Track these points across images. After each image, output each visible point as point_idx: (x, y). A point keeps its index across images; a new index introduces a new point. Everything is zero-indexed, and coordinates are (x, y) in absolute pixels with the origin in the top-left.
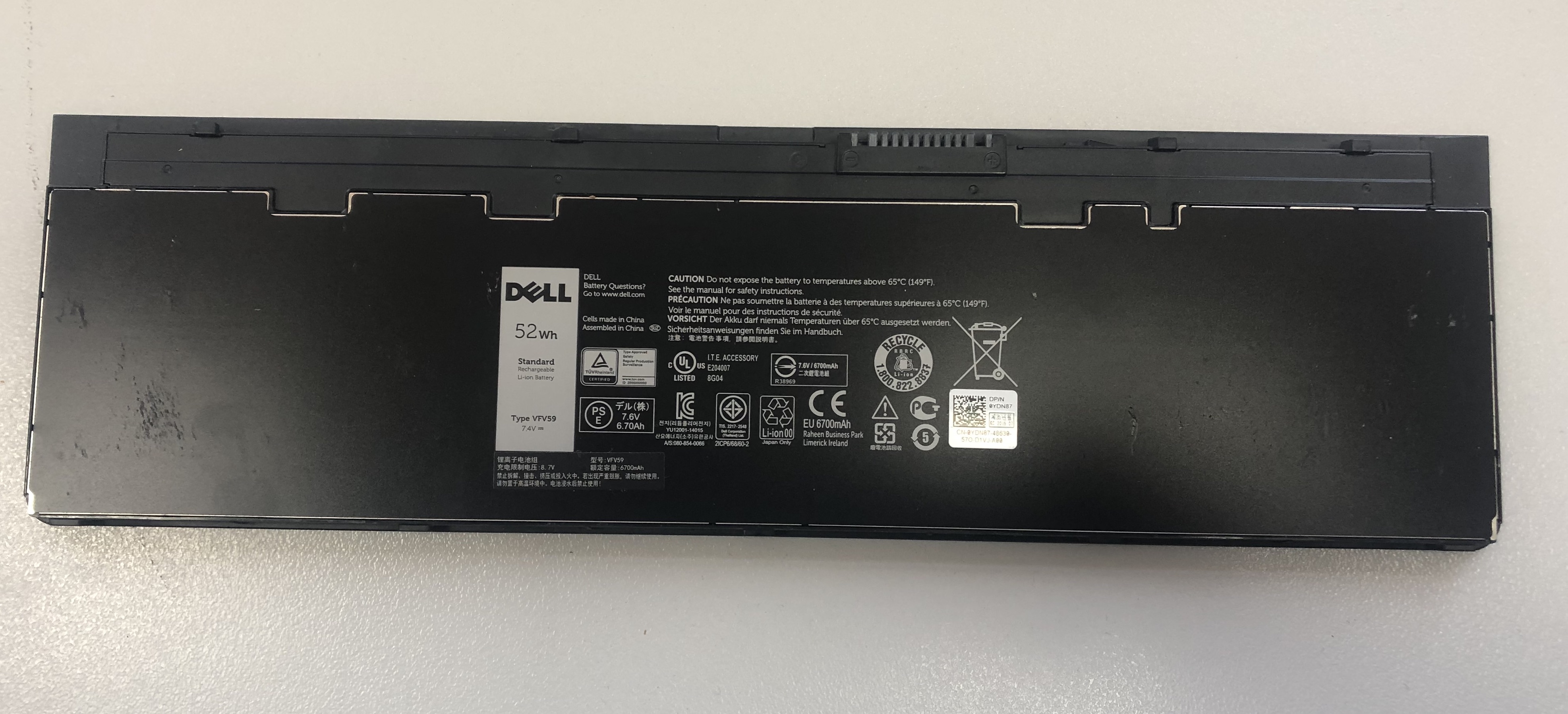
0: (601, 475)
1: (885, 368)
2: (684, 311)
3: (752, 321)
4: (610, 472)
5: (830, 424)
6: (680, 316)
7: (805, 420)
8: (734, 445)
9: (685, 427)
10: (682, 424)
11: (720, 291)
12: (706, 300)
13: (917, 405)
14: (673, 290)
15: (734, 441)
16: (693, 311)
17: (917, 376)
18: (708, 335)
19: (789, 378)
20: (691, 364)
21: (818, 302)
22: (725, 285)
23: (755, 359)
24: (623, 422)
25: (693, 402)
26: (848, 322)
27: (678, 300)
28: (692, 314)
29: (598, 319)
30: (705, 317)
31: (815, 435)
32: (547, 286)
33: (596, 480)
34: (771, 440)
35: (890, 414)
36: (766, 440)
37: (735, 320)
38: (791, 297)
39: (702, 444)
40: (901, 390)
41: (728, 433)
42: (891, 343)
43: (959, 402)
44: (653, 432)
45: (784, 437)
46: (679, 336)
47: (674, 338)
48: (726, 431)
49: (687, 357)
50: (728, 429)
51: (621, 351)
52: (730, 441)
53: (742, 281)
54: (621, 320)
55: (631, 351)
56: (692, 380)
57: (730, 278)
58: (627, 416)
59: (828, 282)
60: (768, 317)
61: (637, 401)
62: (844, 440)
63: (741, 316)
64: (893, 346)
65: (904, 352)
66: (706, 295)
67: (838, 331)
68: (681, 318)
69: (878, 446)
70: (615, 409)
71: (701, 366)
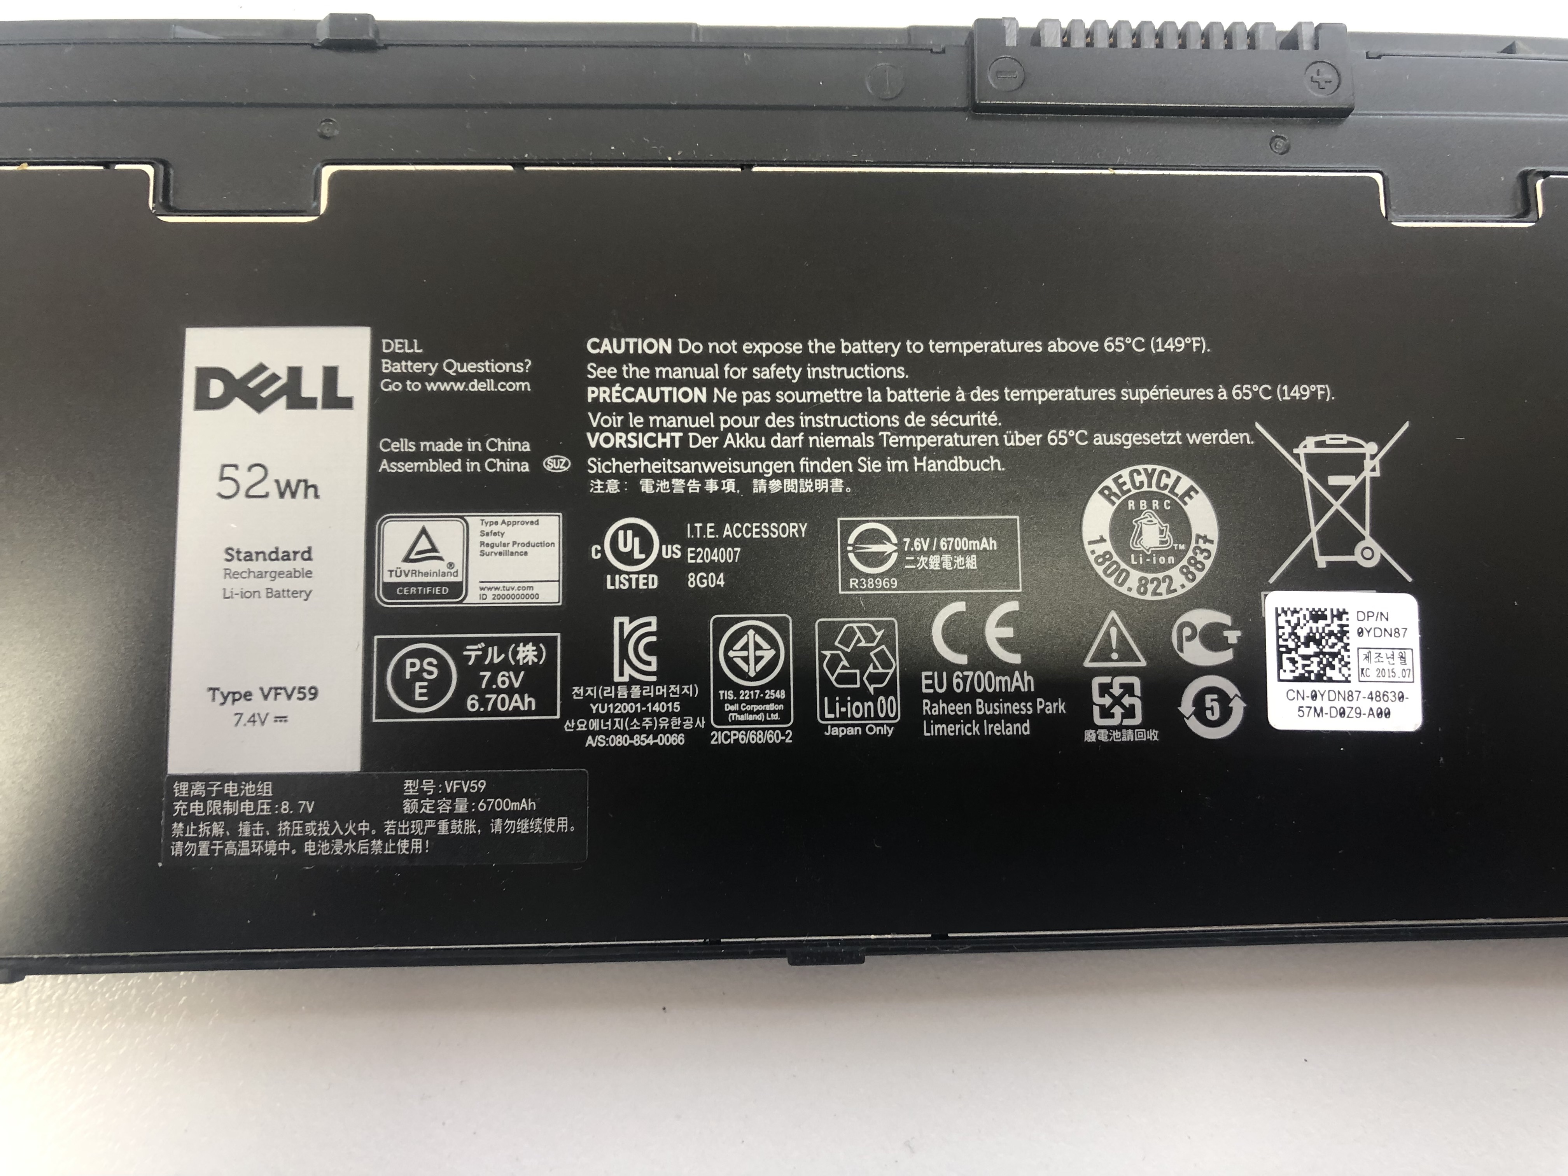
0: (430, 824)
1: (1108, 546)
2: (625, 422)
3: (788, 443)
4: (452, 816)
5: (985, 682)
6: (618, 434)
7: (924, 674)
8: (757, 740)
9: (636, 701)
10: (629, 694)
11: (711, 373)
12: (678, 395)
13: (1187, 632)
14: (599, 373)
15: (757, 730)
16: (647, 422)
17: (1184, 562)
18: (687, 477)
19: (882, 575)
20: (646, 547)
21: (944, 396)
22: (722, 360)
23: (799, 531)
24: (481, 694)
25: (654, 639)
26: (1018, 439)
27: (610, 396)
28: (646, 429)
29: (418, 446)
30: (677, 435)
31: (952, 709)
32: (295, 373)
33: (418, 836)
34: (846, 726)
35: (1127, 654)
36: (833, 726)
37: (750, 442)
38: (879, 385)
39: (678, 740)
40: (1148, 597)
41: (740, 712)
42: (1120, 486)
43: (1289, 622)
44: (558, 717)
45: (877, 717)
46: (615, 481)
47: (605, 487)
48: (735, 707)
49: (639, 531)
50: (740, 702)
51: (475, 521)
52: (746, 730)
53: (763, 348)
54: (473, 446)
55: (499, 520)
56: (651, 587)
57: (734, 343)
58: (493, 680)
59: (968, 348)
60: (828, 432)
61: (517, 641)
62: (1021, 719)
63: (762, 431)
64: (1124, 493)
65: (1150, 506)
66: (678, 384)
67: (993, 462)
68: (619, 440)
69: (1102, 731)
70: (461, 661)
71: (673, 551)
